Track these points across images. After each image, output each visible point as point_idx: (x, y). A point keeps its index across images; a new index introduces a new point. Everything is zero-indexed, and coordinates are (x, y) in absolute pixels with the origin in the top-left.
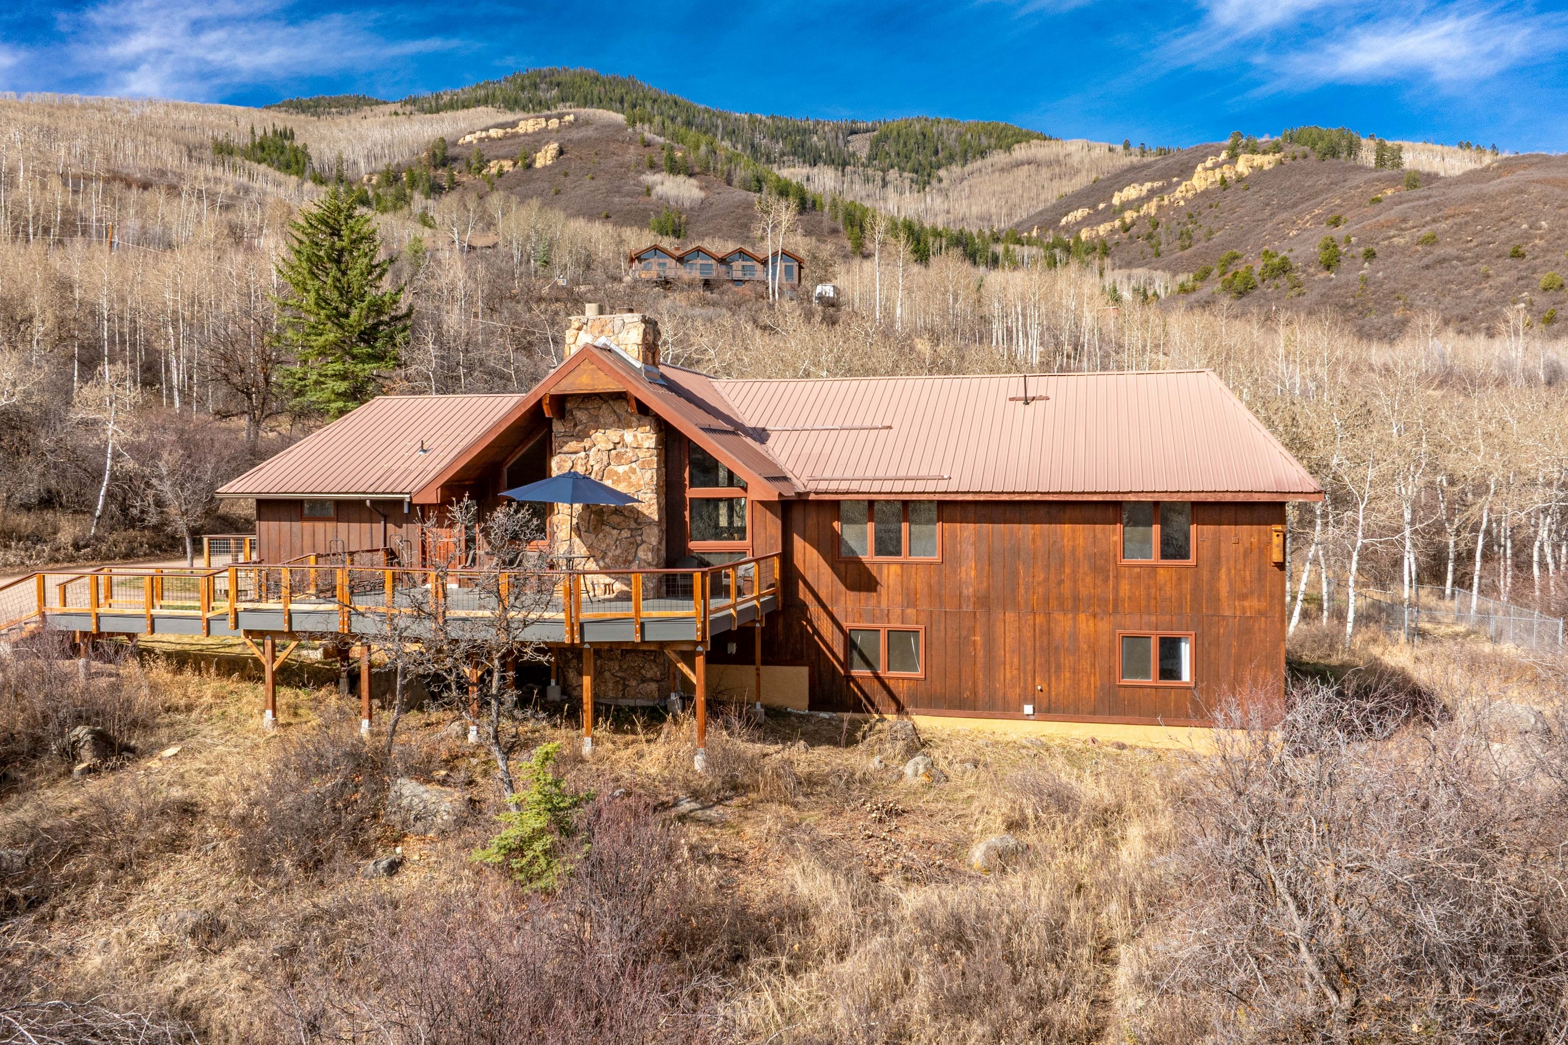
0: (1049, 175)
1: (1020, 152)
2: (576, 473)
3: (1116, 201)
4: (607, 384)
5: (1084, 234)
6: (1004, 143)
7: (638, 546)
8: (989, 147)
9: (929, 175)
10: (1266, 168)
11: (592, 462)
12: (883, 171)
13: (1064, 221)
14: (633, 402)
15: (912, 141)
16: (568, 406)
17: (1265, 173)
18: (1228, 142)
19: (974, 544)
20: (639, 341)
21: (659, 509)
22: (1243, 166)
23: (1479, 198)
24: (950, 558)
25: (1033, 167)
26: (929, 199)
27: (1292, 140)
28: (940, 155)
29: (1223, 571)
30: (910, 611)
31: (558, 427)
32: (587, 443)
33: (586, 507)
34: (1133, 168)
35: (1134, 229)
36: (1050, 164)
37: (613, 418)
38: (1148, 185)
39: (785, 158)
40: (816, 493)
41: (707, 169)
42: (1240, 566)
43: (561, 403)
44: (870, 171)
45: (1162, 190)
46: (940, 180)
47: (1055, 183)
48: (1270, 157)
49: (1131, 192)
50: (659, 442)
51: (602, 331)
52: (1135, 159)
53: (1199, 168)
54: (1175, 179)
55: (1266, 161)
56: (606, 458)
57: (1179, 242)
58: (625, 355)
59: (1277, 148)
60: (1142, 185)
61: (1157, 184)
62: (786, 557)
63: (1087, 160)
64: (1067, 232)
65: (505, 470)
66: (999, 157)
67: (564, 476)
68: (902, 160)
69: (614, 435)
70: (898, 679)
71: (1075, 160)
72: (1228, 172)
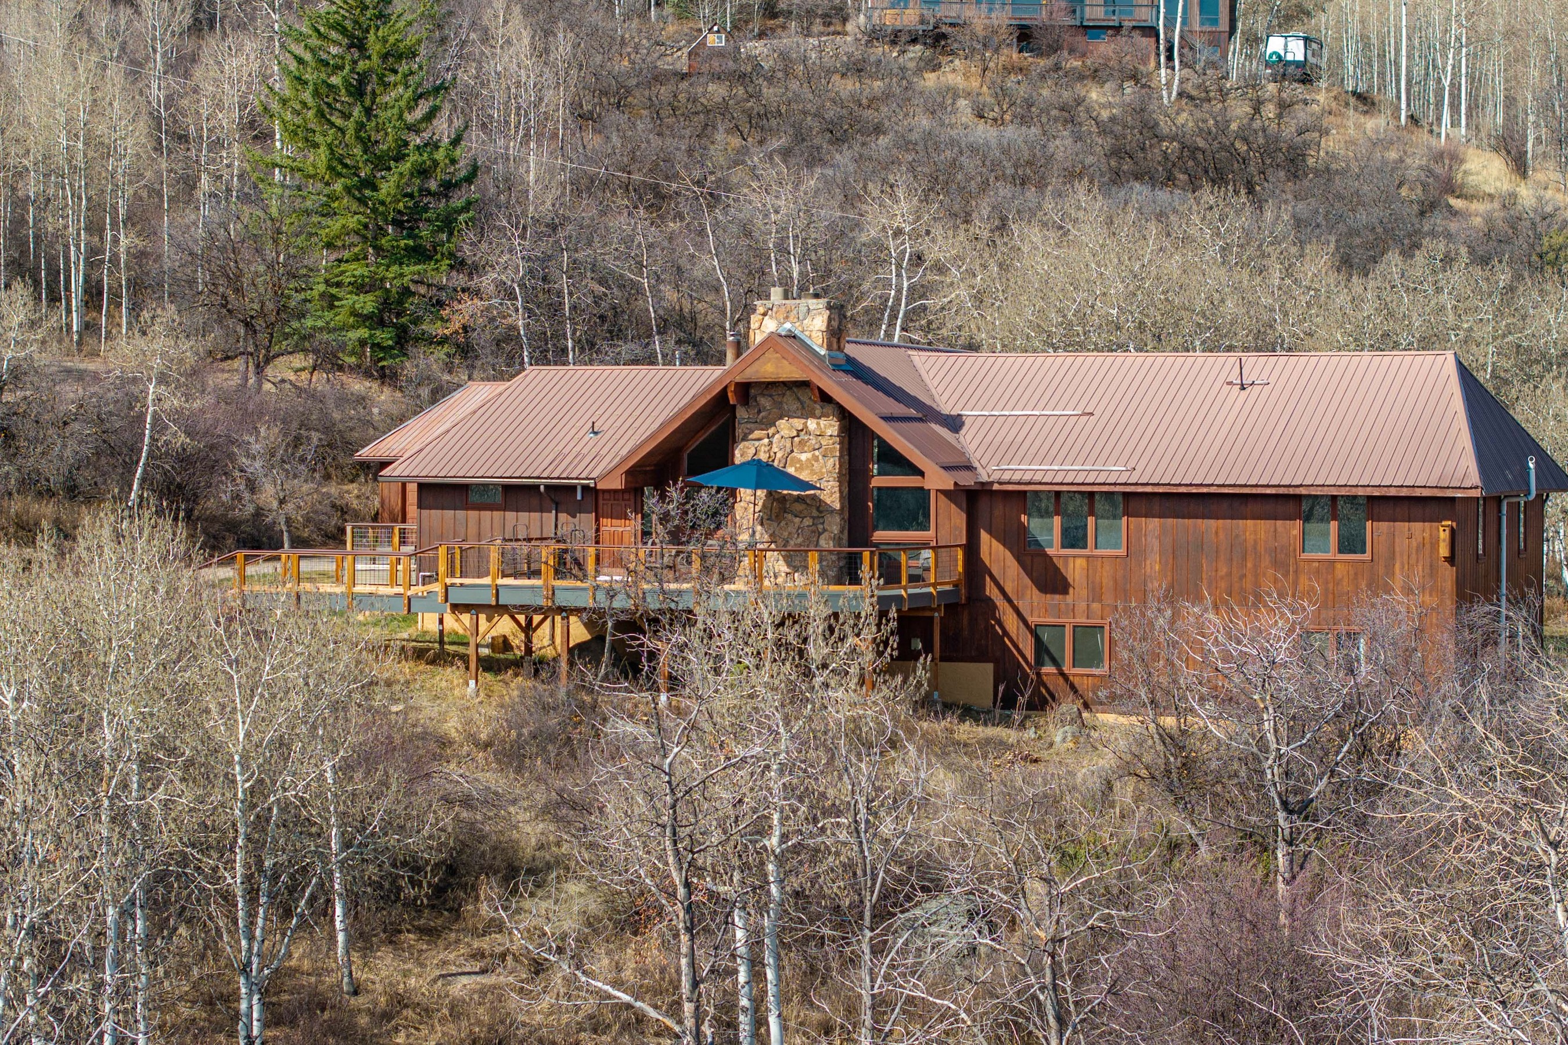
2: (759, 461)
4: (789, 372)
7: (820, 534)
11: (775, 449)
14: (816, 391)
16: (753, 392)
19: (1159, 537)
20: (824, 328)
21: (841, 497)
24: (1133, 553)
29: (1397, 566)
30: (1096, 606)
31: (741, 413)
32: (771, 431)
33: (770, 494)
37: (796, 405)
40: (1000, 483)
42: (1413, 561)
43: (746, 390)
50: (842, 429)
51: (787, 317)
56: (789, 445)
58: (809, 342)
62: (971, 549)
65: (685, 456)
67: (748, 463)
69: (798, 423)
70: (1082, 675)
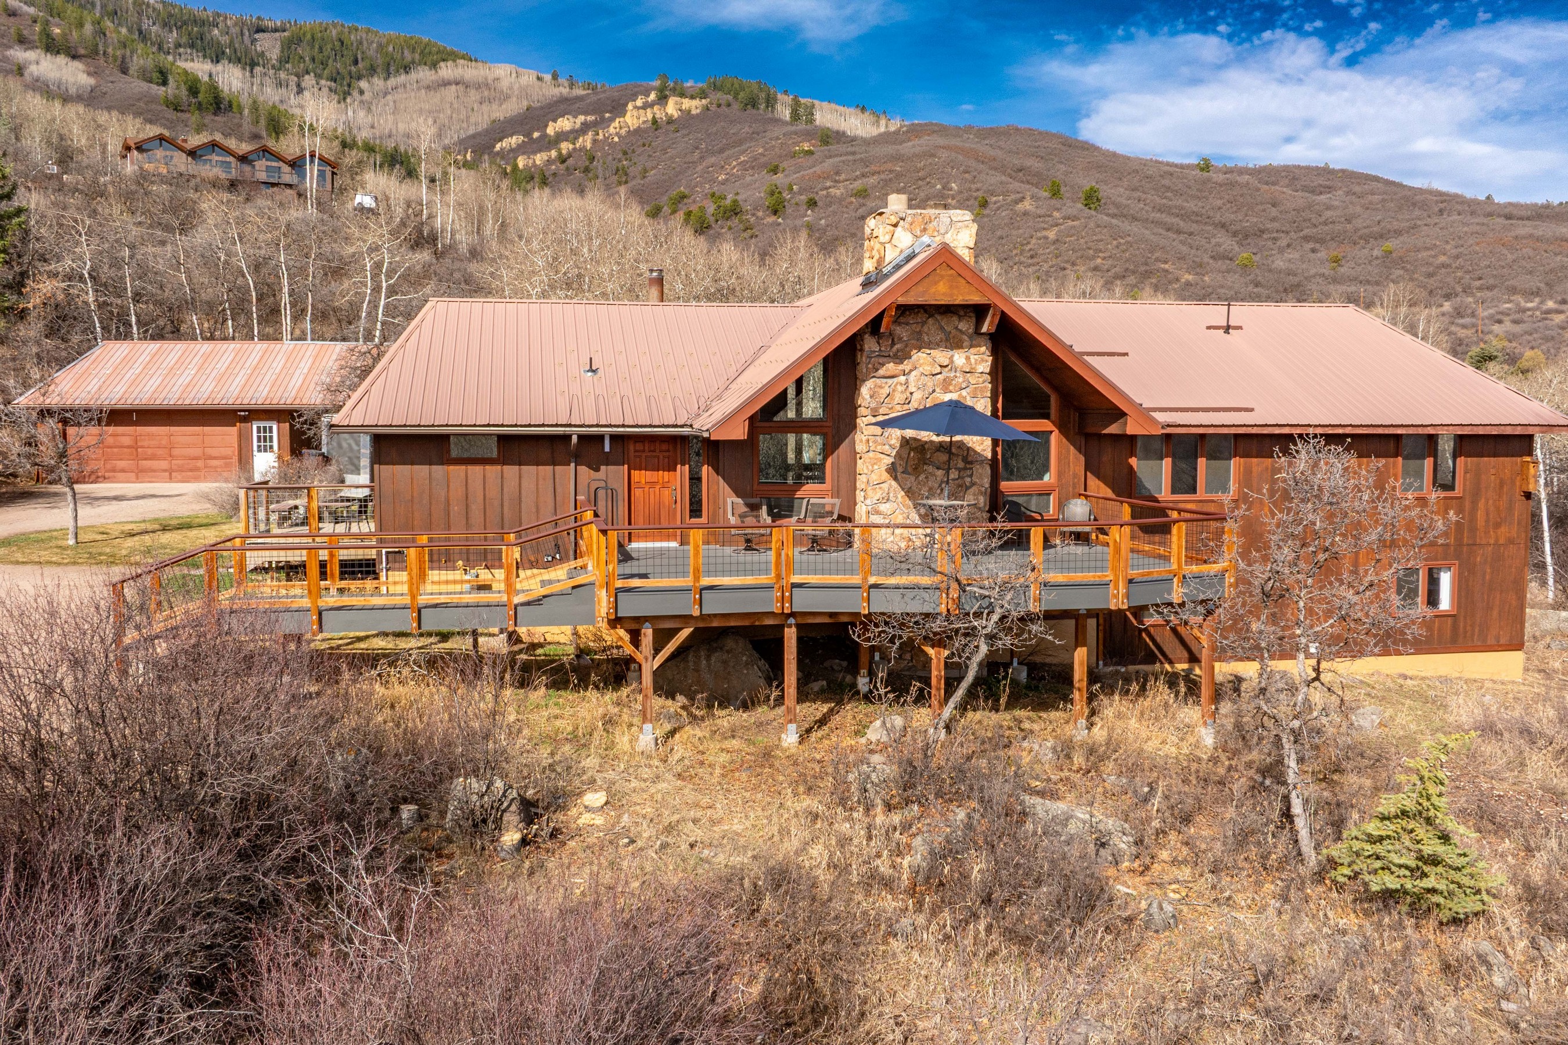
0: (478, 97)
1: (447, 71)
3: (550, 131)
5: (521, 162)
6: (429, 60)
7: (967, 488)
8: (413, 62)
9: (349, 85)
10: (694, 112)
11: (912, 389)
12: (297, 75)
13: (498, 147)
15: (329, 46)
17: (693, 117)
18: (657, 83)
22: (672, 108)
23: (897, 158)
25: (461, 88)
26: (350, 113)
27: (716, 87)
28: (360, 65)
29: (1483, 501)
32: (906, 366)
33: (906, 442)
34: (563, 100)
35: (570, 162)
36: (478, 87)
37: (939, 335)
38: (581, 118)
39: (182, 50)
41: (97, 53)
44: (283, 75)
45: (595, 125)
46: (362, 92)
47: (485, 107)
48: (696, 103)
49: (565, 124)
52: (565, 91)
53: (630, 106)
54: (607, 115)
55: (694, 105)
57: (616, 178)
59: (703, 95)
60: (575, 117)
61: (590, 118)
63: (516, 87)
64: (503, 158)
66: (423, 74)
68: (319, 66)
69: (941, 356)
71: (504, 84)
72: (658, 112)
